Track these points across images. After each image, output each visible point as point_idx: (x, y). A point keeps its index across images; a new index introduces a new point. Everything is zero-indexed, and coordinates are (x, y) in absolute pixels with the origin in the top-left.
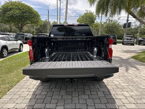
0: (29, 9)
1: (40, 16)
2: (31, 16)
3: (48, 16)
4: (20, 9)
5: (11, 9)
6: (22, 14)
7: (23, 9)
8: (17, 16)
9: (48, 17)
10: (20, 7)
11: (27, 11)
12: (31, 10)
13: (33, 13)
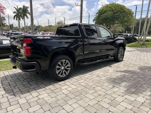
0: (121, 9)
4: (113, 10)
5: (105, 12)
6: (113, 15)
7: (116, 10)
10: (113, 8)
11: (118, 11)
12: (123, 9)
13: (125, 11)
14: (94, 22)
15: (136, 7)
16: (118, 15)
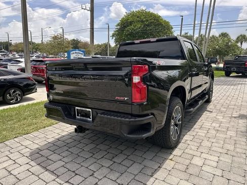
0: (154, 20)
1: (172, 28)
2: (158, 29)
3: (181, 27)
4: (142, 21)
5: (131, 23)
6: (145, 29)
7: (147, 20)
8: (138, 33)
9: (180, 29)
10: (142, 17)
11: (151, 23)
12: (158, 20)
13: (161, 24)
14: (113, 38)
15: (182, 19)
16: (151, 30)
